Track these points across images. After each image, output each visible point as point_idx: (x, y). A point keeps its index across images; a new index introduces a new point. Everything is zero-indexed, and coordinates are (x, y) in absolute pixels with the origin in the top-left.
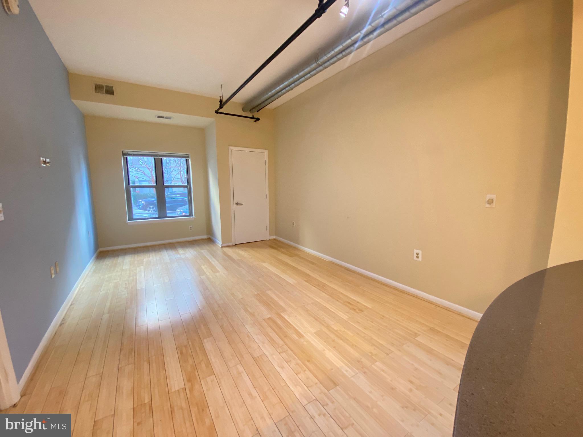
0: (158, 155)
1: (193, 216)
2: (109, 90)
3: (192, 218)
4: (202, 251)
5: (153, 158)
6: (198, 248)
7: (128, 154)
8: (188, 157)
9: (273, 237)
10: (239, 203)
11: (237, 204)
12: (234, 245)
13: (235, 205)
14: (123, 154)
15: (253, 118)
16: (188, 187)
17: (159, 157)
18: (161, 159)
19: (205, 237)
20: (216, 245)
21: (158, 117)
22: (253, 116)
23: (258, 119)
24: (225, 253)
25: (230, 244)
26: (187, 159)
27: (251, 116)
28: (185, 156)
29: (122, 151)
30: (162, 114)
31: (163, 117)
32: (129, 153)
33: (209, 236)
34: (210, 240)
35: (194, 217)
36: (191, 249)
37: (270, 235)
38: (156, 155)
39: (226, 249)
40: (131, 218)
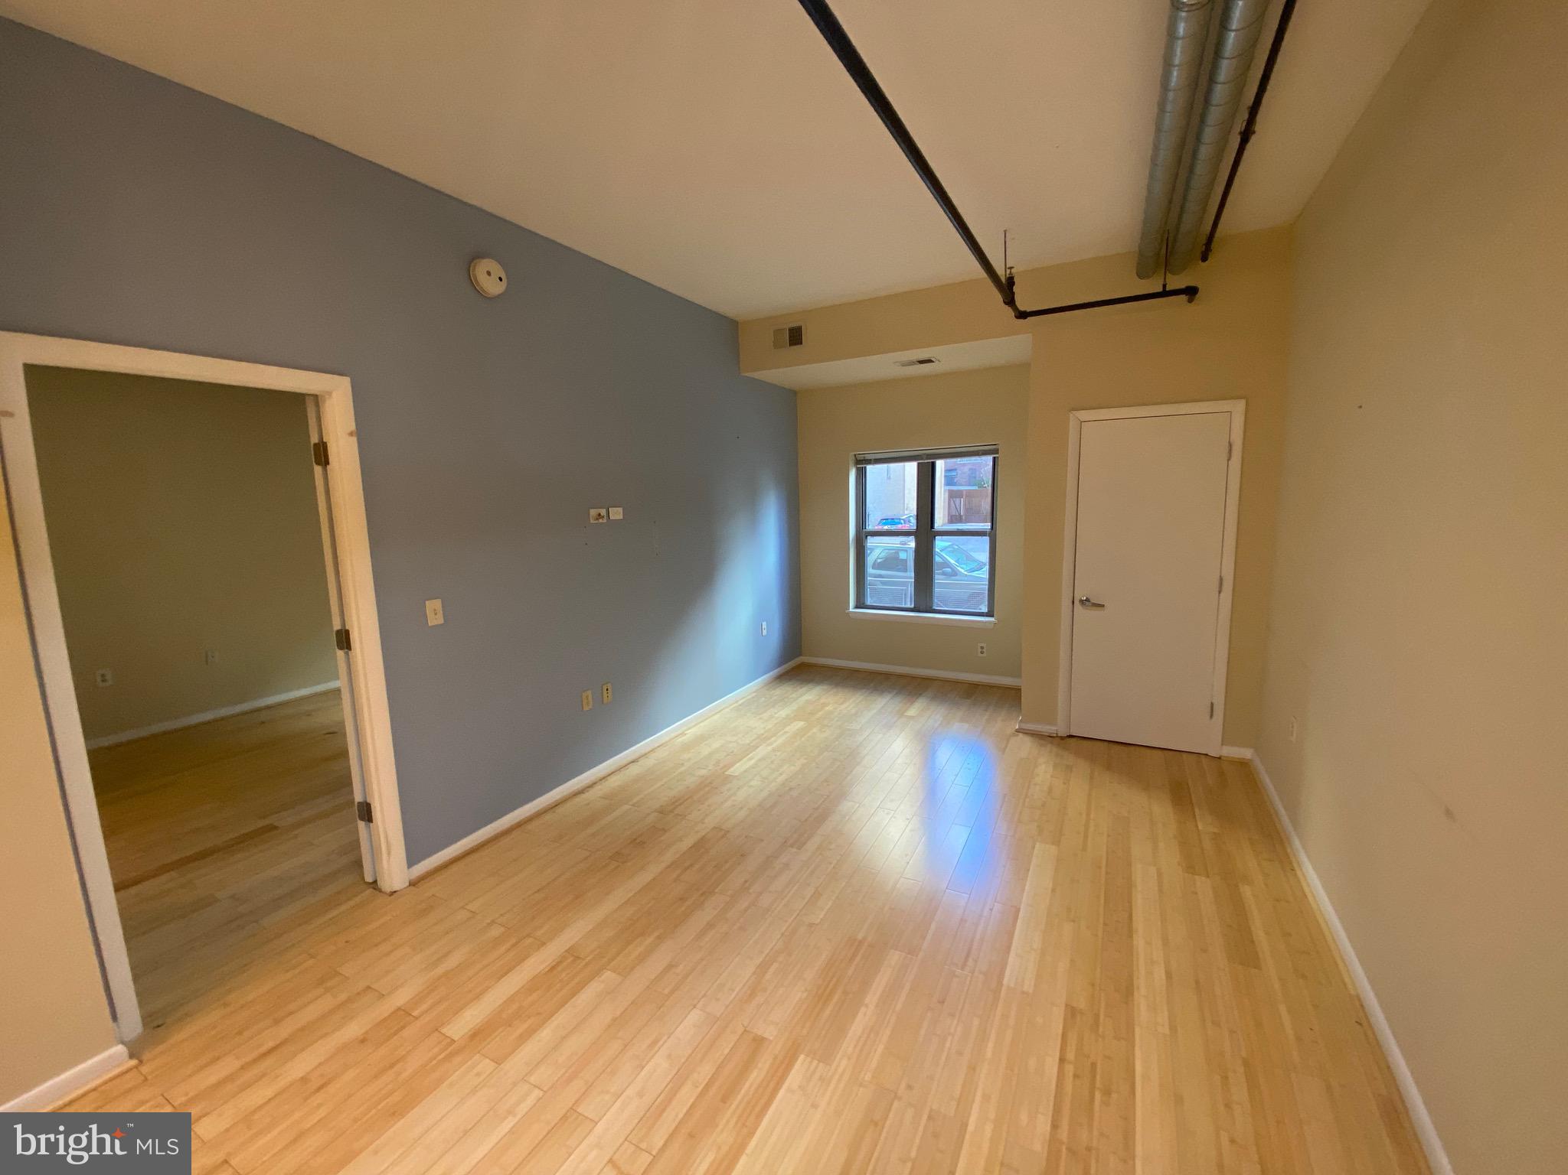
0: (924, 454)
1: (993, 616)
2: (796, 337)
3: (989, 622)
5: (915, 464)
7: (864, 460)
8: (996, 451)
9: (1243, 752)
10: (1091, 600)
11: (1086, 602)
13: (1078, 606)
14: (858, 462)
16: (992, 533)
17: (927, 459)
18: (934, 462)
22: (1165, 285)
23: (1191, 292)
25: (1050, 729)
26: (994, 458)
27: (1160, 289)
28: (990, 450)
29: (855, 455)
30: (924, 354)
31: (921, 362)
32: (868, 457)
38: (922, 457)
40: (861, 603)
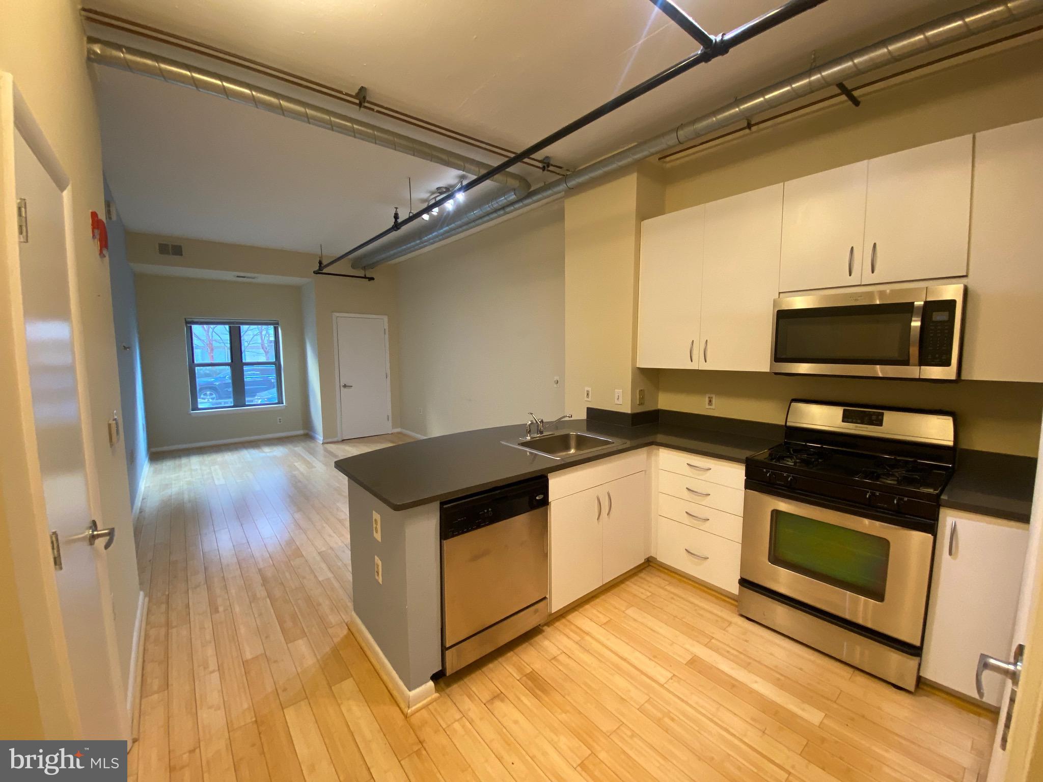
0: (235, 322)
1: (283, 403)
2: (177, 250)
3: (282, 406)
4: (296, 449)
5: (227, 327)
6: (290, 446)
7: (193, 322)
8: (278, 324)
9: (398, 430)
10: (347, 385)
11: (345, 386)
12: (340, 441)
13: (342, 388)
14: (187, 323)
15: (365, 277)
16: (277, 363)
17: (236, 324)
18: (240, 327)
19: (301, 432)
20: (317, 442)
21: (238, 277)
22: (365, 275)
23: (371, 279)
24: (326, 450)
25: (335, 439)
26: (275, 327)
27: (363, 275)
28: (275, 323)
29: (185, 319)
30: (243, 274)
31: (243, 277)
32: (195, 321)
33: (306, 432)
34: (308, 435)
35: (285, 404)
36: (280, 447)
37: (394, 426)
38: (233, 323)
39: (329, 446)
40: (195, 408)
